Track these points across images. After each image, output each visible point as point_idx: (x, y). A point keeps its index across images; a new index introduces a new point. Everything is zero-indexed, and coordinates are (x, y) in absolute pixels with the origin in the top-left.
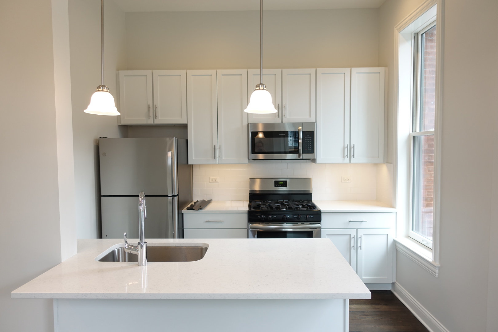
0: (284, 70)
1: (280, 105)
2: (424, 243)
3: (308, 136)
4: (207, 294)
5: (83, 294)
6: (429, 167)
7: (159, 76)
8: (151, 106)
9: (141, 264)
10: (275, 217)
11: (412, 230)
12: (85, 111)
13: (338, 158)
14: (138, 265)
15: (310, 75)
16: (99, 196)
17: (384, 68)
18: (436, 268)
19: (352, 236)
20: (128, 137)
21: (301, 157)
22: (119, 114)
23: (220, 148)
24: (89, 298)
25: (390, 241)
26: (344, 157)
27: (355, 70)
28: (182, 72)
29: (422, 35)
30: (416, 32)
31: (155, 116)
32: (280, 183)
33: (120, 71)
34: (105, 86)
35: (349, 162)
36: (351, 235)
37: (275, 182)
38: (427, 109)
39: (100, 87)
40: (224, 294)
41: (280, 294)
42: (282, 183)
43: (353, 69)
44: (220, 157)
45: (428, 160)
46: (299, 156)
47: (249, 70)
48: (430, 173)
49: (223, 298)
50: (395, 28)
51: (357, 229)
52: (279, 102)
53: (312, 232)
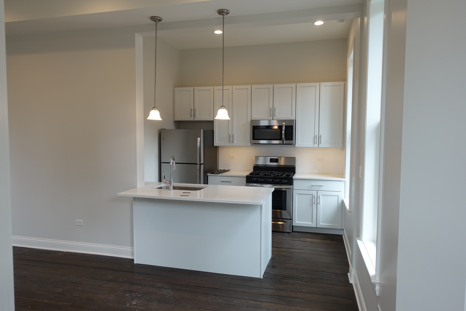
0: (275, 85)
3: (289, 129)
7: (198, 90)
8: (193, 109)
12: (147, 119)
13: (310, 144)
15: (292, 88)
16: (160, 163)
19: (314, 196)
20: (180, 129)
21: (284, 143)
23: (233, 136)
25: (340, 201)
26: (314, 143)
27: (323, 84)
28: (211, 88)
31: (194, 116)
32: (273, 160)
33: (175, 88)
34: (156, 108)
35: (317, 147)
36: (313, 194)
37: (271, 159)
39: (154, 108)
42: (275, 160)
43: (321, 83)
44: (233, 142)
47: (252, 86)
50: (347, 56)
51: (317, 191)
52: (271, 106)
53: (286, 191)
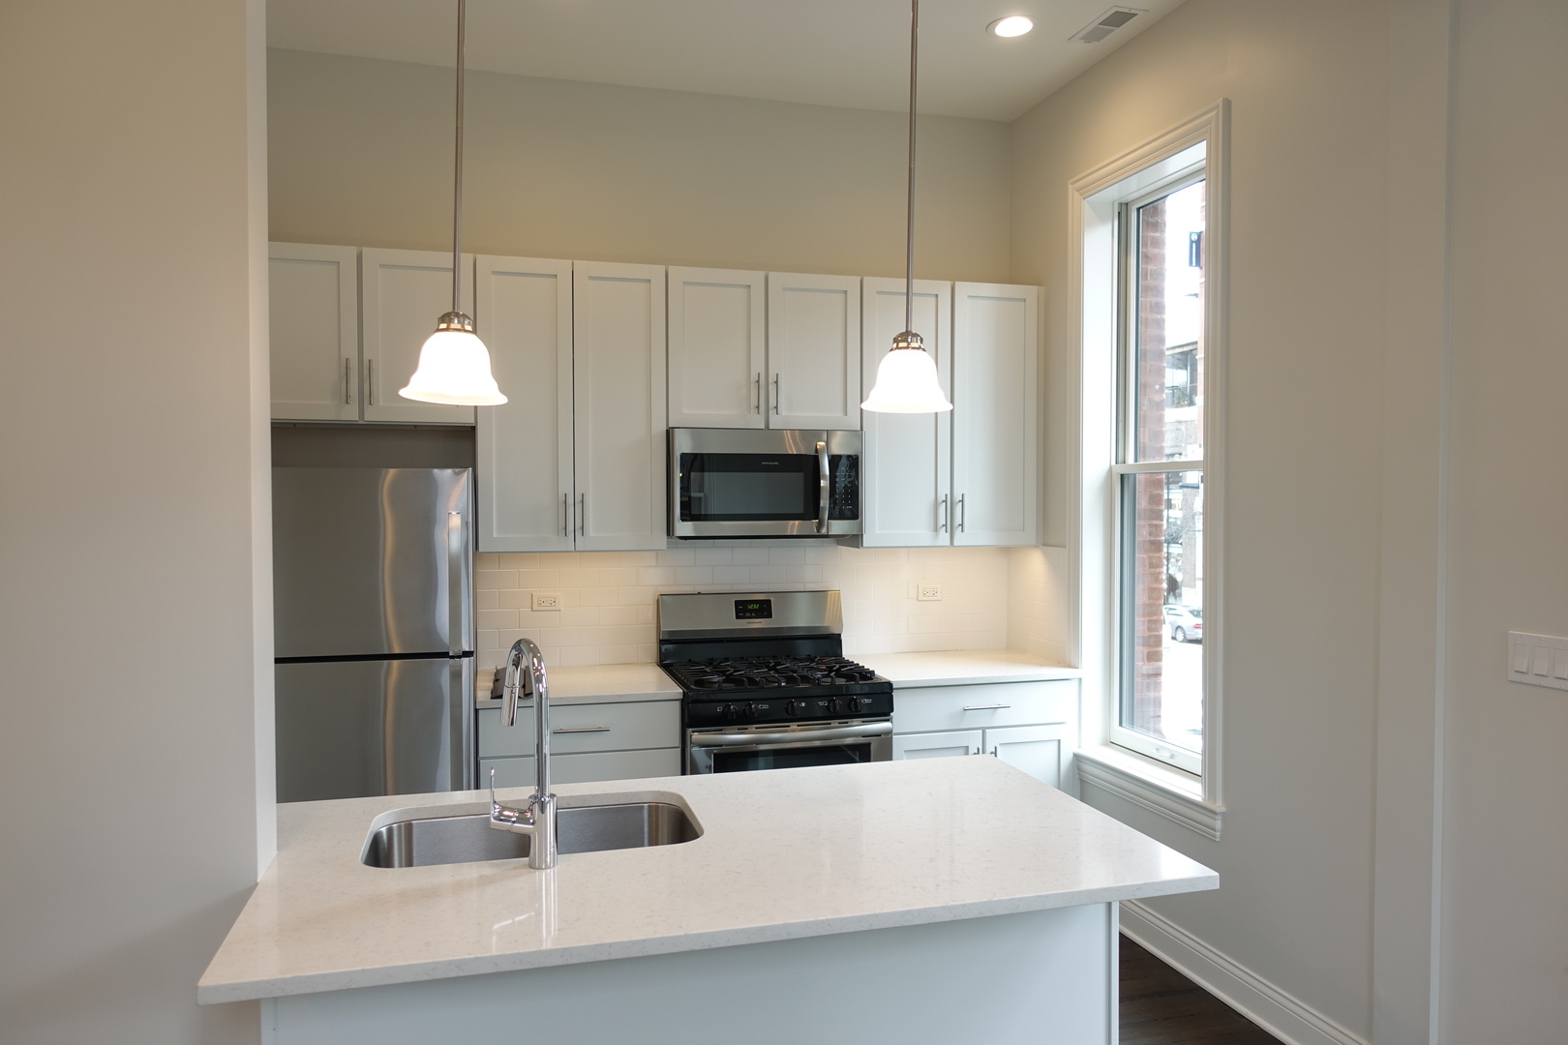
0: (772, 275)
1: (762, 377)
2: (1164, 756)
3: (845, 468)
4: (822, 921)
5: (450, 963)
6: (1152, 554)
7: (380, 266)
8: (355, 364)
9: (540, 863)
10: (766, 707)
11: (1121, 724)
13: (922, 535)
14: (531, 866)
15: (844, 295)
17: (1036, 287)
18: (1217, 817)
19: (972, 751)
21: (823, 531)
22: (503, 400)
23: (580, 502)
24: (469, 974)
25: (1066, 758)
26: (936, 530)
27: (964, 288)
29: (1138, 209)
30: (1124, 200)
31: (366, 397)
32: (750, 607)
34: (466, 316)
35: (949, 544)
36: (968, 747)
37: (737, 603)
38: (1146, 402)
39: (451, 317)
40: (869, 915)
41: (1010, 900)
42: (756, 607)
43: (958, 284)
44: (580, 530)
45: (1148, 538)
46: (820, 526)
47: (672, 269)
48: (1153, 570)
49: (865, 927)
50: (1070, 187)
51: (984, 730)
52: (758, 367)
53: (869, 744)
